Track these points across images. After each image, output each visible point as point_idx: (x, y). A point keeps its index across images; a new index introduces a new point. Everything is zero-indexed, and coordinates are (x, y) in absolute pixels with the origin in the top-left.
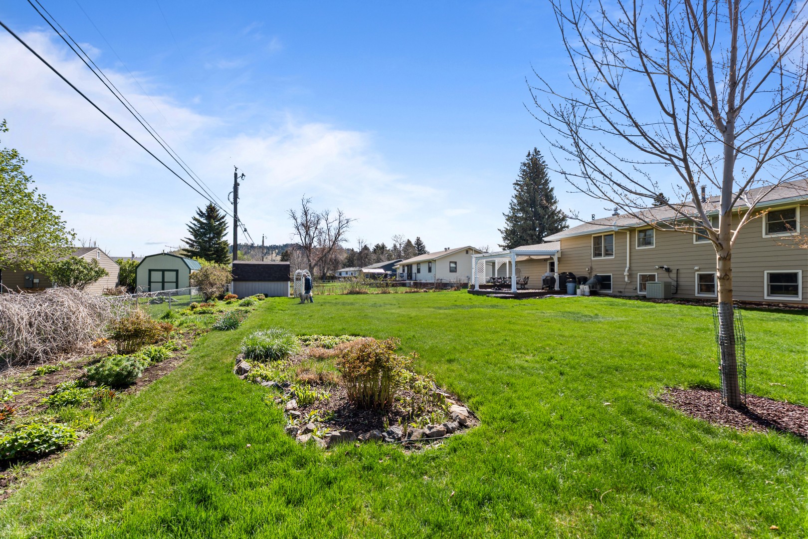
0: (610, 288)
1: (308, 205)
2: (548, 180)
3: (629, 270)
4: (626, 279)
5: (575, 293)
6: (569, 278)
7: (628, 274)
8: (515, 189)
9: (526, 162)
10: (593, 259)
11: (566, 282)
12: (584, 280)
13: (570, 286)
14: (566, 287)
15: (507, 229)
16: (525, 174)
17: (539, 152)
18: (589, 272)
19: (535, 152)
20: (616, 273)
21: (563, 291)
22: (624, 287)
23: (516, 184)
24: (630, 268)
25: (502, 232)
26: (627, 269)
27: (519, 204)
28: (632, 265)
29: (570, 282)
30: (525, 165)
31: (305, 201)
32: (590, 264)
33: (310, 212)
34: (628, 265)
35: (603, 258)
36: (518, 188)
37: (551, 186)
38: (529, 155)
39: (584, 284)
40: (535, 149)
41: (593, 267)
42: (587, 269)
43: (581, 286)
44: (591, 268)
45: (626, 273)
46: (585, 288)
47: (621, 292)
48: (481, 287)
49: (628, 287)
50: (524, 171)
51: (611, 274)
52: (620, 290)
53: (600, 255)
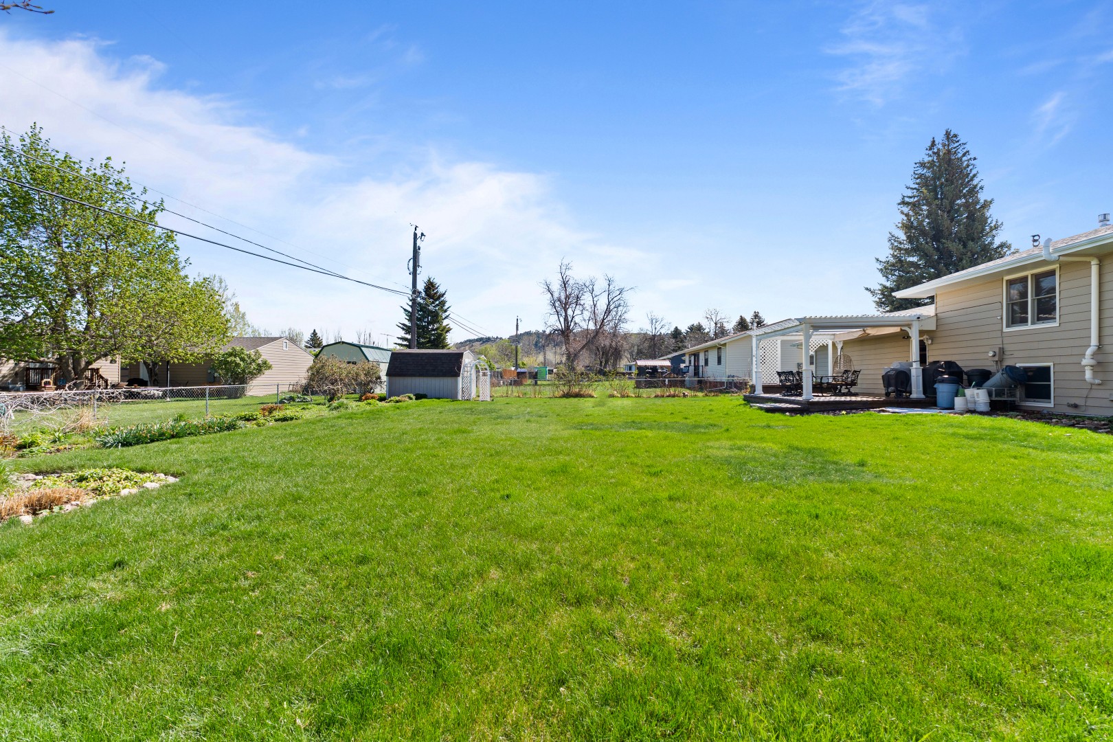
0: (1047, 396)
1: (568, 273)
2: (975, 187)
3: (1094, 355)
4: (1088, 375)
5: (951, 407)
6: (943, 373)
7: (1093, 362)
8: (902, 213)
9: (927, 159)
10: (1005, 330)
11: (935, 382)
12: (980, 378)
13: (943, 390)
14: (934, 391)
15: (885, 287)
16: (923, 181)
17: (955, 136)
18: (996, 358)
19: (948, 138)
20: (1063, 360)
21: (929, 401)
22: (1085, 393)
23: (903, 203)
24: (1100, 347)
25: (873, 292)
26: (1089, 352)
27: (910, 239)
28: (1106, 341)
29: (943, 381)
30: (922, 165)
31: (564, 268)
32: (999, 341)
33: (571, 282)
34: (1094, 341)
35: (1029, 327)
36: (906, 209)
37: (982, 197)
38: (933, 144)
39: (979, 385)
40: (948, 134)
41: (1007, 347)
42: (991, 354)
43: (969, 392)
44: (1002, 351)
45: (1087, 361)
46: (978, 396)
47: (1076, 406)
48: (767, 389)
49: (1094, 394)
50: (921, 176)
51: (1051, 364)
52: (1072, 401)
53: (1024, 321)
